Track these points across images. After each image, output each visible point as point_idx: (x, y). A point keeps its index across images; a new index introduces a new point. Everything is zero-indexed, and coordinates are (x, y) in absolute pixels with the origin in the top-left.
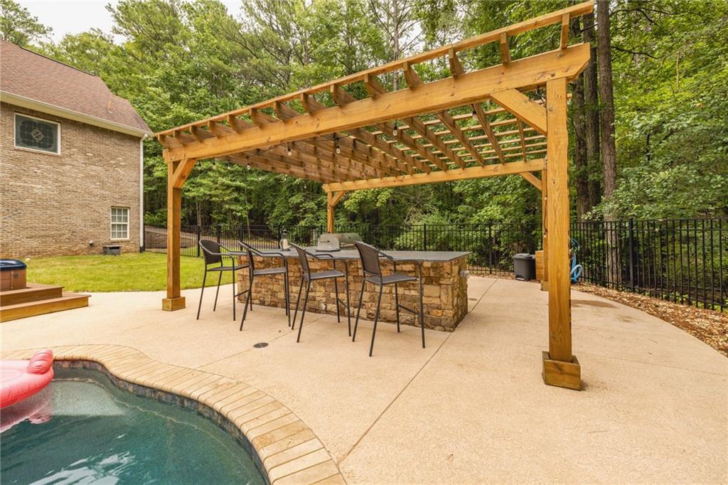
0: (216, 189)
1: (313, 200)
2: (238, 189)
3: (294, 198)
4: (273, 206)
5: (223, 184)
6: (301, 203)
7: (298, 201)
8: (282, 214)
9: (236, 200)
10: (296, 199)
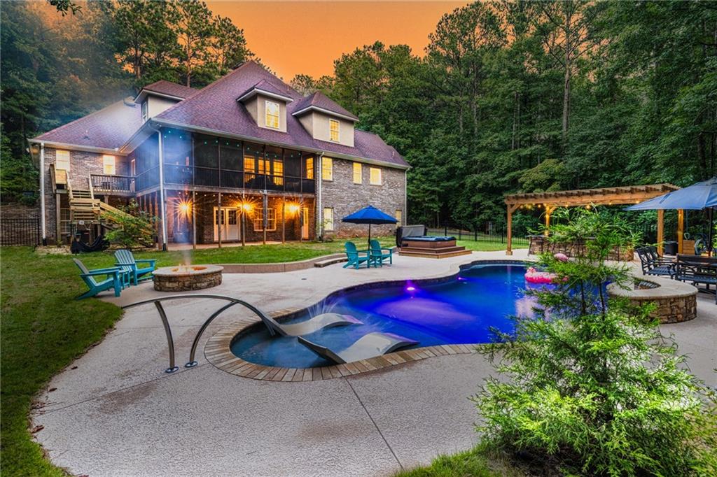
0: (419, 192)
1: (490, 199)
2: (433, 192)
3: (474, 198)
4: (456, 203)
5: (424, 189)
6: (482, 201)
7: (479, 200)
8: (464, 209)
9: (433, 200)
10: (477, 198)
